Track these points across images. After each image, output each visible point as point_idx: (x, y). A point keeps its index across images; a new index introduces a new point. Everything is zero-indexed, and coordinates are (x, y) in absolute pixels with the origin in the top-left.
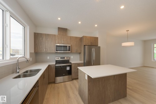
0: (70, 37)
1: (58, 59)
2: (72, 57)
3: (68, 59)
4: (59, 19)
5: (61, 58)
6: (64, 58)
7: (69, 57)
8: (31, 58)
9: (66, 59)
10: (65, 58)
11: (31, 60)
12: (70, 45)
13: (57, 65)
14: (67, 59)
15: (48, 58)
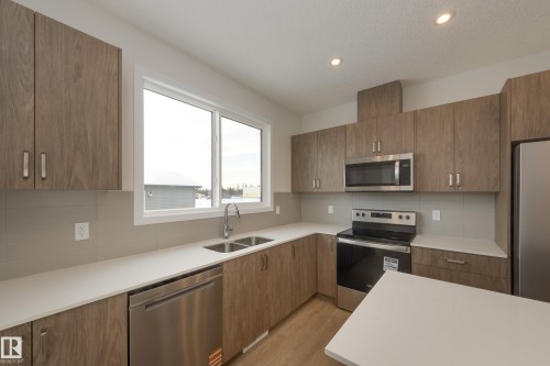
0: (415, 112)
1: (360, 219)
2: (436, 215)
3: (412, 222)
4: (336, 62)
5: (373, 215)
6: (389, 216)
7: (413, 216)
8: (278, 208)
9: (395, 220)
10: (395, 215)
11: (278, 212)
12: (409, 156)
13: (341, 240)
14: (404, 222)
15: (331, 209)
